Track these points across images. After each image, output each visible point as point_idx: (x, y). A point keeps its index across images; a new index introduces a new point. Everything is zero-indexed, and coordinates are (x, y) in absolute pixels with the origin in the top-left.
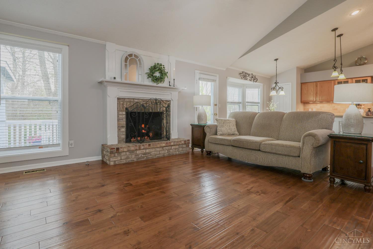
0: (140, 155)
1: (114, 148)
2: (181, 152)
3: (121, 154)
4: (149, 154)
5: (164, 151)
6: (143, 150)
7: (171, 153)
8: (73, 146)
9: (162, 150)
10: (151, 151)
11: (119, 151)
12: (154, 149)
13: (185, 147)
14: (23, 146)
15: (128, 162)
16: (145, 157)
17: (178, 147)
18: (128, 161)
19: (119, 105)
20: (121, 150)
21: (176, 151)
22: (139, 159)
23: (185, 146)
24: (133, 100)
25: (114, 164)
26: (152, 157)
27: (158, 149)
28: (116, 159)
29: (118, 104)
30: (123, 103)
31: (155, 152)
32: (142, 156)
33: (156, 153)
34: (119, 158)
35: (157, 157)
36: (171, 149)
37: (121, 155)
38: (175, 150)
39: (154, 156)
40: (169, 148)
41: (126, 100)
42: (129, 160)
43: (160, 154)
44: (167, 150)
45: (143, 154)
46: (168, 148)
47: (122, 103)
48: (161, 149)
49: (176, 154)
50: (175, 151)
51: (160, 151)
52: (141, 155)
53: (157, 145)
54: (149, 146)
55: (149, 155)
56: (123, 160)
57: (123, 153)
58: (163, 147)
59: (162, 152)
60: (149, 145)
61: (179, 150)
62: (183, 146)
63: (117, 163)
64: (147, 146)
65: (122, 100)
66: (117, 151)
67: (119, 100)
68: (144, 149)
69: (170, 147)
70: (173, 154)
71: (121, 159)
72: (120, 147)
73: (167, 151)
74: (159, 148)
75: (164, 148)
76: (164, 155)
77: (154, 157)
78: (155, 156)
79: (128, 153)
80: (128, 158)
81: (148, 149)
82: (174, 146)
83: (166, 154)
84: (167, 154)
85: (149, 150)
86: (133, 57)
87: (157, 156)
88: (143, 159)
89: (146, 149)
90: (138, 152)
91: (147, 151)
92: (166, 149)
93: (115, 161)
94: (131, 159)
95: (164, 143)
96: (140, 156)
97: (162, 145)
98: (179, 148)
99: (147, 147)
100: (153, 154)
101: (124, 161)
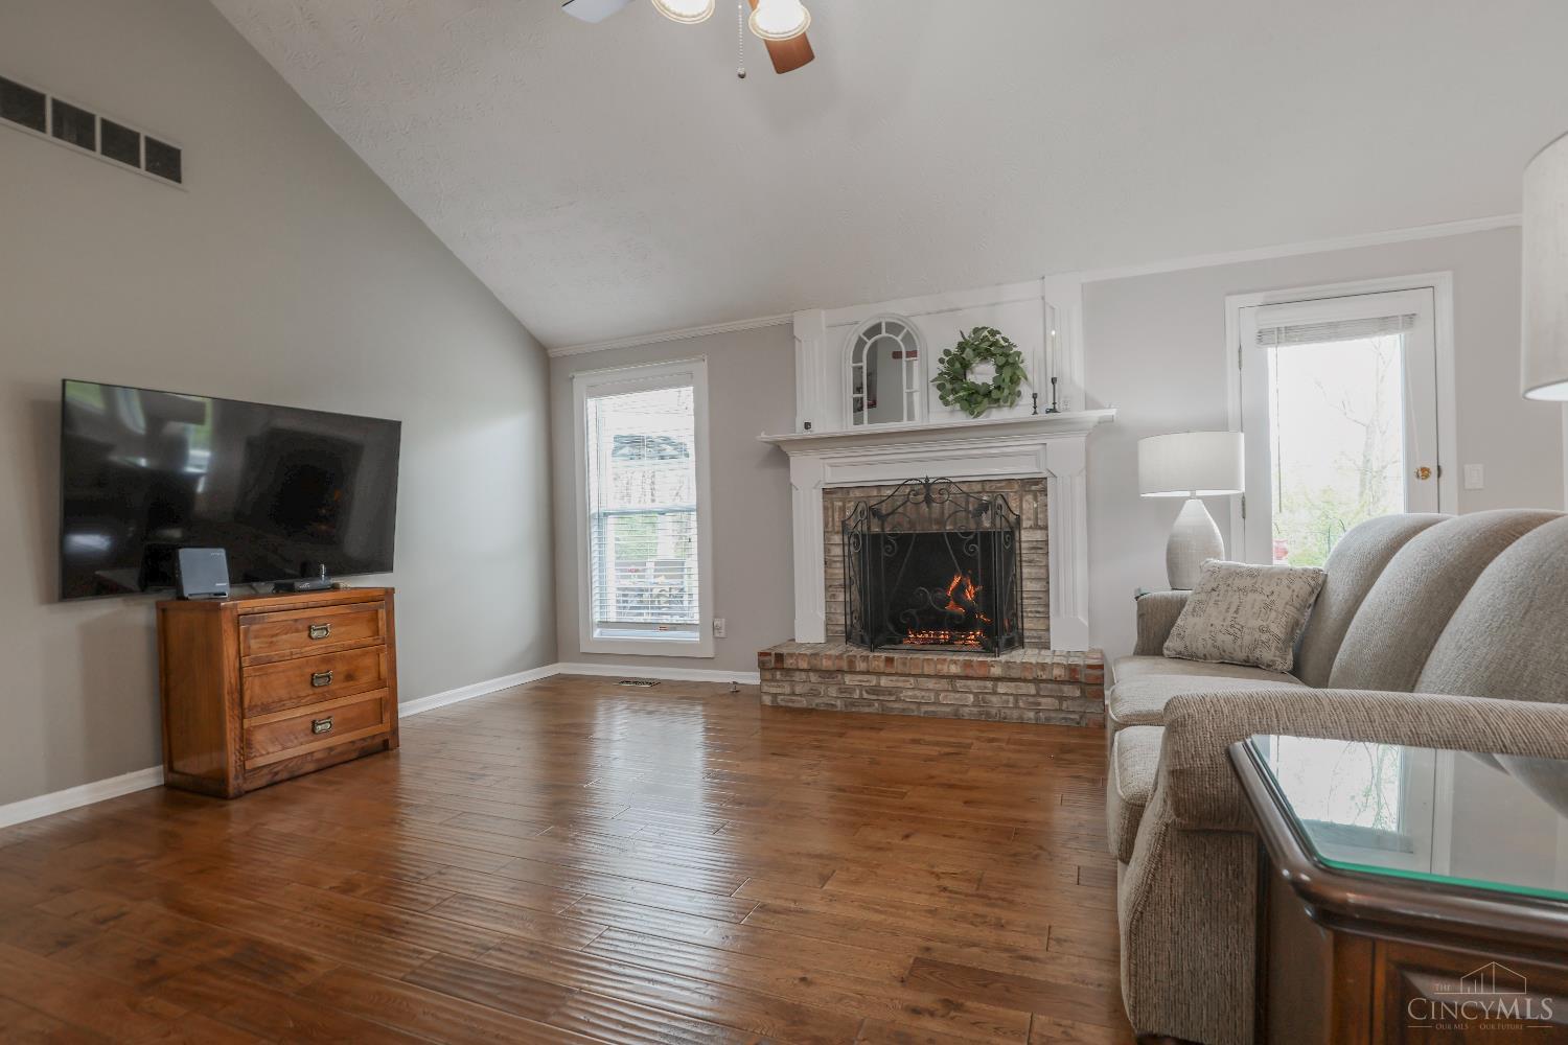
0: (858, 691)
1: (770, 654)
2: (1053, 715)
3: (792, 676)
4: (890, 694)
5: (958, 695)
6: (866, 677)
7: (994, 711)
8: (722, 635)
9: (948, 691)
10: (900, 684)
11: (785, 666)
12: (912, 680)
13: (1074, 699)
14: (615, 620)
15: (814, 706)
16: (876, 705)
17: (1033, 692)
18: (817, 705)
19: (830, 513)
20: (789, 663)
21: (1021, 704)
22: (853, 704)
23: (1073, 691)
24: (879, 491)
25: (772, 702)
26: (904, 709)
27: (931, 684)
28: (779, 691)
29: (825, 508)
30: (844, 506)
31: (917, 693)
32: (865, 695)
33: (923, 697)
34: (787, 690)
35: (926, 712)
36: (995, 693)
37: (794, 679)
38: (1016, 701)
39: (913, 707)
40: (985, 688)
41: (851, 495)
42: (818, 701)
43: (937, 703)
44: (976, 695)
45: (867, 692)
46: (979, 687)
47: (840, 504)
48: (944, 684)
49: (1021, 717)
50: (1016, 707)
51: (937, 693)
52: (861, 694)
53: (923, 667)
54: (886, 666)
55: (893, 698)
56: (799, 698)
57: (797, 673)
58: (952, 678)
59: (951, 698)
60: (889, 661)
61: (1039, 704)
62: (1061, 691)
63: (783, 704)
64: (881, 665)
65: (839, 495)
66: (779, 665)
67: (830, 496)
68: (868, 672)
69: (989, 684)
70: (1005, 718)
71: (793, 694)
72: (788, 654)
73: (971, 696)
74: (934, 681)
75: (959, 684)
76: (957, 710)
77: (913, 711)
78: (919, 710)
79: (814, 677)
80: (814, 693)
81: (884, 674)
82: (1013, 684)
83: (967, 710)
84: (975, 710)
85: (890, 678)
86: (884, 334)
87: (925, 708)
88: (867, 710)
89: (879, 674)
90: (849, 680)
91: (884, 682)
92: (968, 687)
93: (775, 696)
94: (826, 700)
95: (955, 662)
96: (856, 695)
97: (945, 667)
98: (1038, 694)
99: (878, 666)
100: (910, 697)
101: (803, 703)
